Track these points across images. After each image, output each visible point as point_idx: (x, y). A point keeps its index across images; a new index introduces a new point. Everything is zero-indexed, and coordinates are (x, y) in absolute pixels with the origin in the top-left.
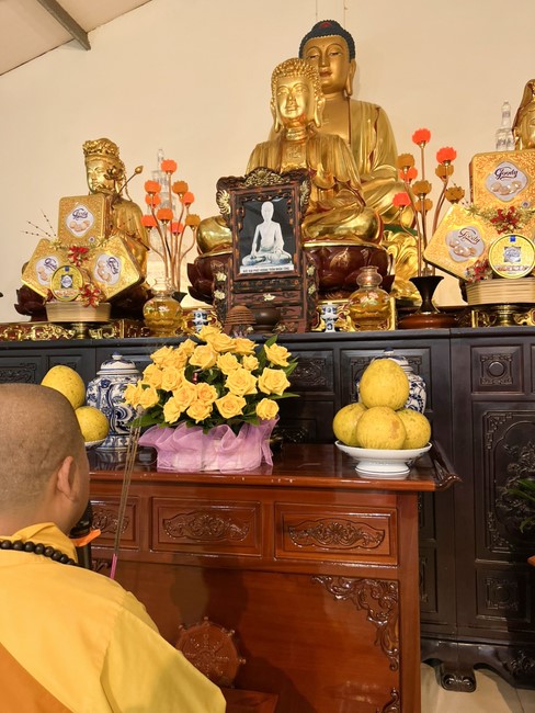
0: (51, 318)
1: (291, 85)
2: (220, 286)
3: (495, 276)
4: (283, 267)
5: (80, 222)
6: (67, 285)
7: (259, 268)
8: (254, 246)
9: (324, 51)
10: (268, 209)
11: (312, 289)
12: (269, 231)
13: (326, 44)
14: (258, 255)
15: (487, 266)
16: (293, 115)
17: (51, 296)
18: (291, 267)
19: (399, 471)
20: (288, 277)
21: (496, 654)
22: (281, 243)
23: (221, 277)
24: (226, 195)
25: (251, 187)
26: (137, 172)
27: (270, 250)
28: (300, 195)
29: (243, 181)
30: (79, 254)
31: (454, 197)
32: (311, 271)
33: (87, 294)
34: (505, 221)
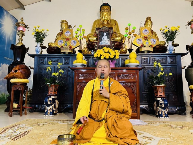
0: (62, 51)
1: (105, 13)
2: (96, 47)
4: (108, 44)
5: (68, 34)
6: (66, 45)
7: (103, 44)
8: (102, 40)
9: (106, 8)
10: (105, 34)
11: (113, 48)
12: (105, 38)
13: (106, 7)
14: (103, 42)
15: (143, 45)
16: (105, 19)
17: (62, 47)
20: (109, 46)
23: (96, 45)
24: (97, 31)
25: (102, 30)
26: (74, 27)
27: (105, 41)
28: (111, 32)
29: (101, 28)
30: (68, 39)
31: (135, 35)
32: (113, 45)
33: (70, 47)
34: (146, 38)
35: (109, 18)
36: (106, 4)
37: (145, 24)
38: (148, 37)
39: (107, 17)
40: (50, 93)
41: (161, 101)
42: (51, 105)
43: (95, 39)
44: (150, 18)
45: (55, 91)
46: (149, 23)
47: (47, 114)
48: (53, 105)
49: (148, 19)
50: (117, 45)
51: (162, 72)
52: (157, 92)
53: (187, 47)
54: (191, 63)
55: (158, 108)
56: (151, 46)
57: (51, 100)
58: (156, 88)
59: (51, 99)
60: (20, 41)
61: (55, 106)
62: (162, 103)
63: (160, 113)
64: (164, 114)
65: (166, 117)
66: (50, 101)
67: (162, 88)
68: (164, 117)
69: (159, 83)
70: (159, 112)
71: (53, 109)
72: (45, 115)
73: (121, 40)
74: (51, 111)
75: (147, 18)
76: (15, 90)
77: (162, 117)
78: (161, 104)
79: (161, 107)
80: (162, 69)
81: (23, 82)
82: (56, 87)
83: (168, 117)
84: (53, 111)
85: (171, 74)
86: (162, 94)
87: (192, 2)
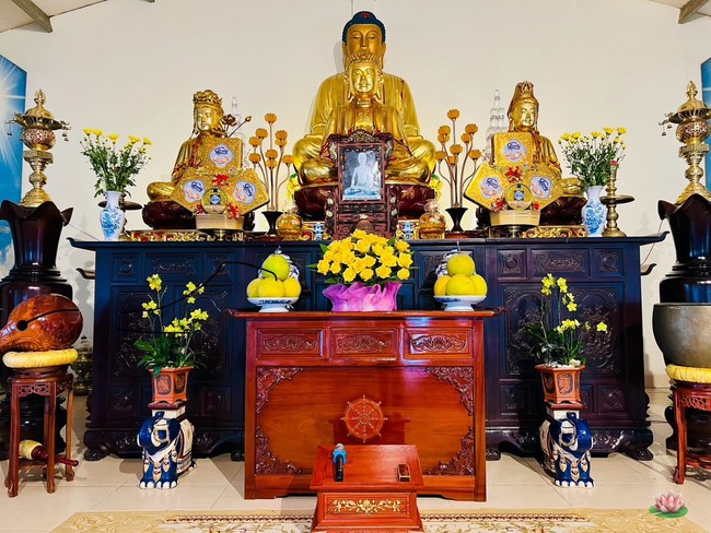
1: (363, 69)
2: (329, 208)
3: (509, 208)
4: (373, 197)
5: (222, 157)
6: (215, 202)
7: (356, 197)
8: (353, 182)
9: (365, 35)
10: (362, 157)
11: (394, 212)
12: (364, 172)
13: (365, 30)
14: (355, 188)
15: (504, 201)
16: (364, 90)
17: (201, 209)
18: (379, 197)
20: (377, 203)
21: (512, 435)
23: (330, 201)
24: (333, 147)
25: (352, 142)
26: (246, 120)
27: (364, 184)
28: (386, 150)
30: (221, 179)
31: (475, 156)
32: (393, 200)
33: (233, 210)
34: (513, 174)
35: (376, 83)
36: (364, 18)
37: (511, 110)
40: (157, 398)
41: (567, 428)
42: (164, 445)
43: (324, 171)
44: (529, 86)
45: (177, 391)
46: (528, 107)
47: (152, 480)
48: (172, 447)
49: (523, 91)
50: (407, 200)
51: (573, 316)
52: (553, 390)
53: (664, 209)
54: (675, 269)
55: (557, 447)
57: (166, 428)
58: (549, 374)
59: (162, 425)
60: (38, 184)
61: (179, 447)
62: (570, 435)
63: (564, 467)
64: (577, 470)
65: (581, 483)
66: (162, 434)
67: (570, 375)
68: (577, 484)
69: (559, 356)
70: (557, 463)
71: (174, 459)
72: (143, 483)
73: (423, 178)
74: (166, 468)
75: (519, 87)
76: (24, 395)
77: (569, 480)
78: (567, 437)
79: (567, 449)
80: (572, 307)
81: (51, 364)
82: (180, 374)
83: (589, 483)
84: (174, 465)
85: (602, 327)
86: (573, 398)
87: (683, 9)
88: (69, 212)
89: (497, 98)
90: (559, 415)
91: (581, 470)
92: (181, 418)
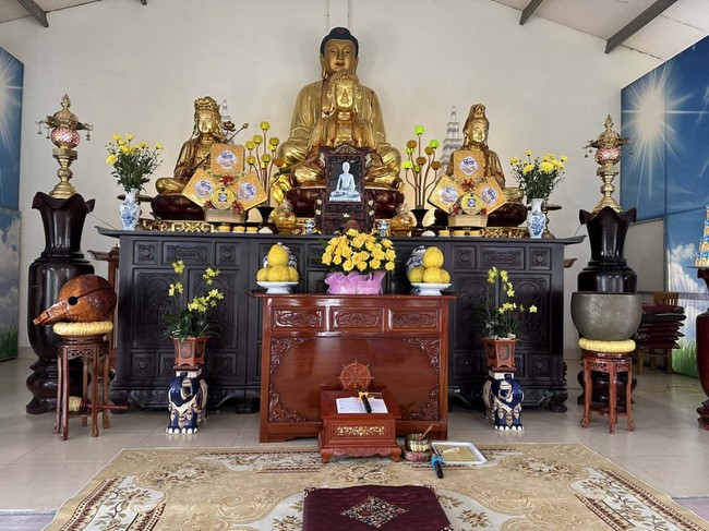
1: (345, 87)
2: (319, 207)
3: (464, 213)
4: (355, 200)
5: (228, 160)
6: (223, 200)
8: (338, 186)
9: (341, 49)
10: (346, 166)
11: (372, 213)
12: (347, 179)
13: (340, 45)
14: (341, 192)
15: (460, 208)
16: (345, 105)
18: (359, 200)
19: (438, 293)
20: (357, 205)
22: (354, 186)
23: (319, 202)
25: (338, 153)
26: (244, 127)
27: (347, 189)
28: (366, 161)
29: (334, 149)
30: (227, 180)
31: (436, 166)
32: (371, 203)
33: (237, 206)
34: (468, 186)
35: (356, 99)
36: (340, 34)
37: (466, 128)
38: (476, 181)
39: (350, 98)
40: (180, 361)
41: (505, 386)
42: (189, 399)
43: (313, 175)
44: (483, 108)
45: (197, 356)
46: (480, 126)
47: (178, 427)
48: (193, 400)
50: (381, 202)
51: (511, 300)
52: (494, 357)
53: (583, 216)
54: (590, 264)
55: (497, 400)
56: (483, 211)
57: (190, 384)
58: (492, 345)
59: (187, 383)
60: (64, 179)
61: (199, 401)
62: (507, 391)
63: (501, 415)
64: (511, 417)
65: (514, 428)
66: (187, 390)
67: (507, 346)
68: (510, 428)
69: (500, 331)
70: (496, 412)
71: (195, 410)
72: (171, 430)
73: (394, 184)
74: (189, 417)
75: (474, 109)
76: (72, 358)
77: (504, 426)
78: (504, 393)
79: (504, 402)
80: (511, 293)
81: (96, 332)
82: (199, 343)
83: (520, 428)
84: (195, 415)
85: (533, 309)
86: (509, 363)
87: (609, 41)
88: (92, 202)
89: (454, 113)
90: (499, 376)
91: (514, 418)
92: (199, 378)
